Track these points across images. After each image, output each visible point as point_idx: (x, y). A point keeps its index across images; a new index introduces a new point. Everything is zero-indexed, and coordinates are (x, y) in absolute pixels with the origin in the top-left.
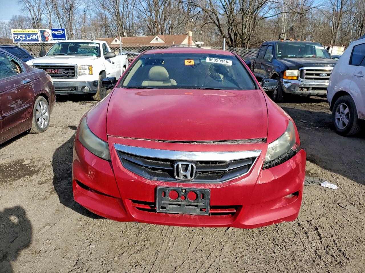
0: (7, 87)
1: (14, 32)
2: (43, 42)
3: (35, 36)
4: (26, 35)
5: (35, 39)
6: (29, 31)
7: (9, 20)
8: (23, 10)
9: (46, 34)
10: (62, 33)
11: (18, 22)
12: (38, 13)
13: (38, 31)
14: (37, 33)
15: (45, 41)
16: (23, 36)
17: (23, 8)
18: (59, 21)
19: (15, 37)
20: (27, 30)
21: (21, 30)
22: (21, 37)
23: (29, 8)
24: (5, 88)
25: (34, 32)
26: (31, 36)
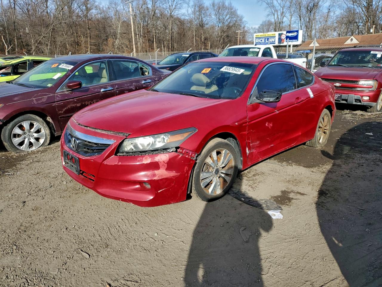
0: (126, 85)
1: (257, 37)
2: (279, 45)
3: (273, 38)
4: (265, 39)
5: (273, 42)
6: (268, 35)
7: (259, 25)
8: (268, 15)
9: (283, 36)
10: (295, 34)
11: (266, 27)
12: (281, 16)
13: (277, 34)
14: (275, 36)
15: (280, 43)
16: (263, 39)
17: (269, 13)
18: (300, 22)
19: (257, 41)
20: (267, 34)
21: (262, 34)
22: (261, 41)
23: (274, 13)
24: (124, 85)
25: (273, 36)
26: (270, 39)
